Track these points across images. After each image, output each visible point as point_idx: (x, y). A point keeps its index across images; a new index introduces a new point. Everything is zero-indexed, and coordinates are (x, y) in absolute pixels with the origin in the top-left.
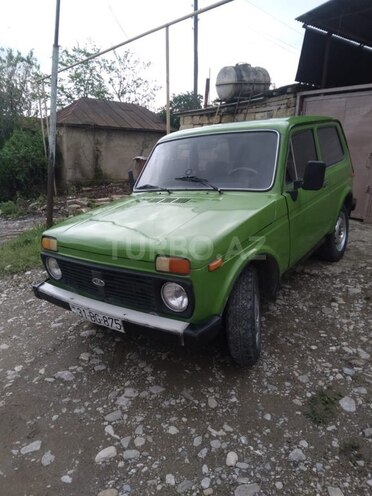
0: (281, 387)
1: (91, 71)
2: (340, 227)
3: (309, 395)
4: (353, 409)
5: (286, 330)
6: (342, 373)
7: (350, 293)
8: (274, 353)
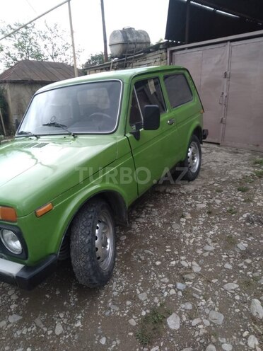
0: (122, 307)
1: (30, 40)
2: (193, 154)
3: (144, 313)
4: (177, 327)
5: (141, 247)
6: (174, 288)
7: (197, 209)
8: (125, 271)
